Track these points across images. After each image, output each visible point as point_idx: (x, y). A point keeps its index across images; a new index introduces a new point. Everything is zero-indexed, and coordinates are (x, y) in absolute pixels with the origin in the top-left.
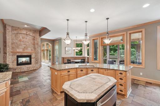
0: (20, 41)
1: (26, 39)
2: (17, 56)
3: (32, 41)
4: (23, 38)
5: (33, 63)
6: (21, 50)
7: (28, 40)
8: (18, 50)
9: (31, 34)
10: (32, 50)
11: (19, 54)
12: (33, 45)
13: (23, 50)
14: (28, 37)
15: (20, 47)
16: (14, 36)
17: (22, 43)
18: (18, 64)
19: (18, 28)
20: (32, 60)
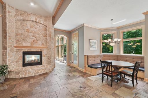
0: (28, 31)
1: (36, 28)
2: (23, 52)
3: (43, 32)
4: (32, 27)
5: (45, 63)
6: (29, 44)
7: (38, 30)
8: (24, 44)
9: (42, 22)
10: (42, 44)
11: (26, 50)
12: (44, 38)
13: (32, 44)
14: (38, 26)
15: (28, 40)
16: (19, 23)
17: (30, 34)
18: (25, 64)
19: (25, 12)
20: (43, 58)
